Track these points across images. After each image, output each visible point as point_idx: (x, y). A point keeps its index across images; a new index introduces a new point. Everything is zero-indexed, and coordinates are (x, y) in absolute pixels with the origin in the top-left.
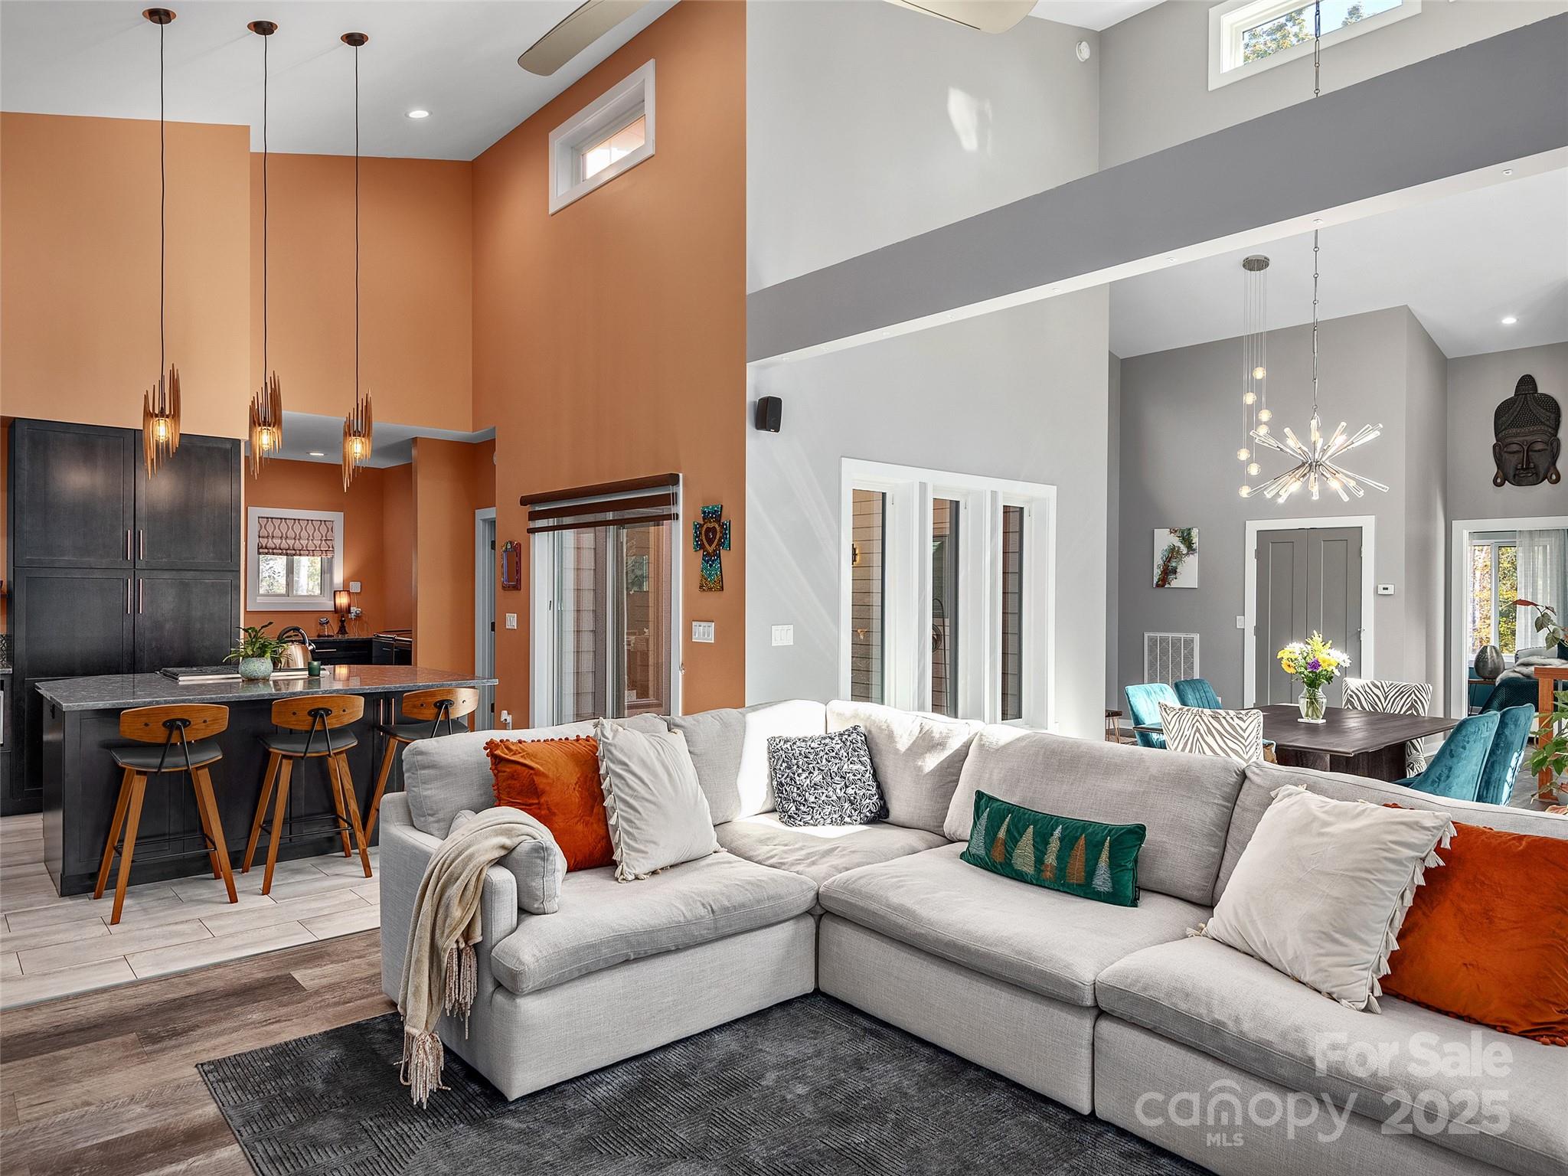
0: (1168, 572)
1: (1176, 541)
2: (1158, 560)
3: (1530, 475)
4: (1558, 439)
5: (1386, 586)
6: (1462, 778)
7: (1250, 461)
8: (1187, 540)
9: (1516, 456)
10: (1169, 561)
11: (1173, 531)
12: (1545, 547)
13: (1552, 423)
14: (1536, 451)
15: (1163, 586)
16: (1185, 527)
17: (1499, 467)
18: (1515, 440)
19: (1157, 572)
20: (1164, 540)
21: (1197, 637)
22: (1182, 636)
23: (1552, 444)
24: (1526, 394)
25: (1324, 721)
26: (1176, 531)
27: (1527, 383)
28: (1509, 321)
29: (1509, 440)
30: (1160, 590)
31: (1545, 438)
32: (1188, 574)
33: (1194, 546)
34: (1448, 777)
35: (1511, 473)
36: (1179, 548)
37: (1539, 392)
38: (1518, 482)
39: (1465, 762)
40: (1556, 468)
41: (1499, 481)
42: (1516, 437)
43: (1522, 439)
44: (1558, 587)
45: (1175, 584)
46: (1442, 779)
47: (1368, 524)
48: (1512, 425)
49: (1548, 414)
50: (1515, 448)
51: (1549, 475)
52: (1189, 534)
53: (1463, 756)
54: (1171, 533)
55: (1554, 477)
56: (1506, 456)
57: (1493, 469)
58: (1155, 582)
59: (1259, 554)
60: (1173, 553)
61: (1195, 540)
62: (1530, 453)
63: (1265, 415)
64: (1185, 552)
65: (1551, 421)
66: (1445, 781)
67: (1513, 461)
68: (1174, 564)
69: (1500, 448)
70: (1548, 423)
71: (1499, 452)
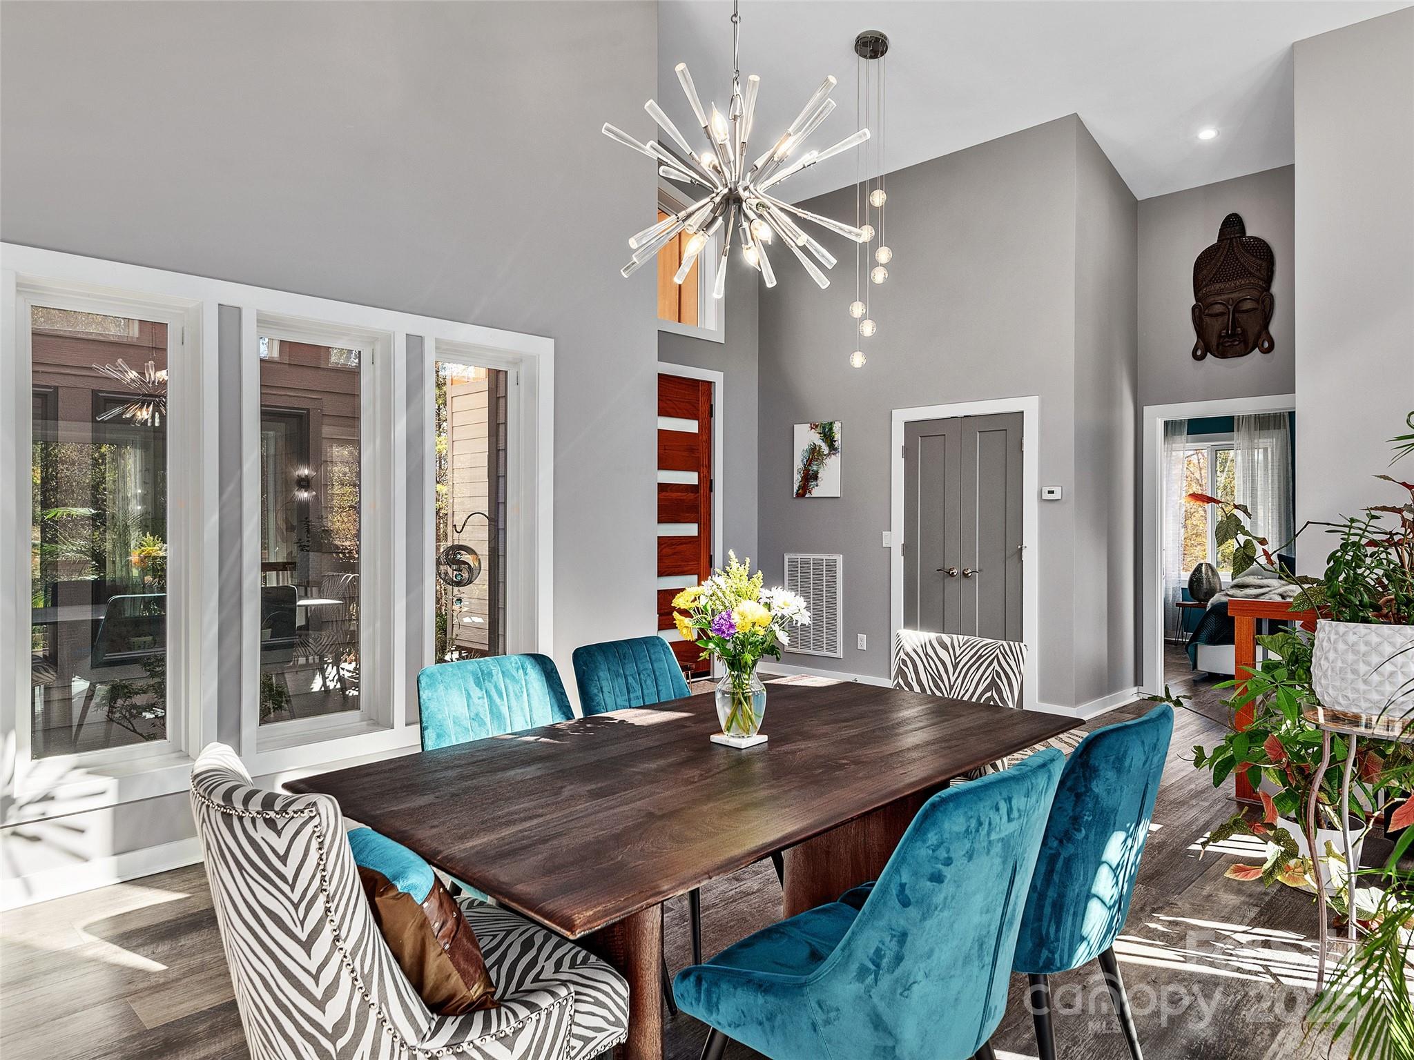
0: (810, 477)
1: (816, 438)
2: (798, 464)
3: (1237, 343)
4: (1272, 295)
5: (1052, 489)
6: (944, 955)
7: (863, 318)
8: (828, 437)
9: (1220, 319)
10: (810, 465)
11: (814, 427)
12: (1266, 450)
13: (1264, 273)
14: (1244, 312)
15: (803, 495)
16: (826, 420)
17: (1198, 337)
18: (1218, 299)
19: (797, 478)
20: (805, 437)
21: (840, 559)
22: (824, 557)
23: (1263, 302)
24: (1231, 239)
25: (764, 738)
26: (817, 427)
27: (1233, 225)
28: (1207, 134)
29: (1211, 299)
30: (801, 501)
31: (1256, 293)
32: (829, 482)
33: (836, 444)
34: (899, 959)
35: (1214, 341)
36: (820, 447)
37: (1247, 235)
38: (1222, 354)
39: (946, 914)
40: (1268, 333)
41: (1199, 353)
42: (1220, 295)
43: (1226, 296)
44: (1279, 495)
45: (816, 492)
46: (885, 962)
47: (1030, 406)
48: (1214, 280)
49: (1259, 262)
50: (1218, 309)
51: (1260, 342)
52: (831, 429)
53: (938, 899)
54: (812, 428)
55: (1266, 345)
56: (1207, 320)
57: (1193, 338)
58: (795, 491)
59: (908, 452)
60: (814, 455)
61: (837, 436)
62: (1237, 315)
63: (884, 255)
64: (826, 452)
65: (1262, 272)
66: (891, 970)
67: (1215, 325)
68: (815, 468)
69: (1200, 310)
70: (1258, 274)
71: (1199, 316)
